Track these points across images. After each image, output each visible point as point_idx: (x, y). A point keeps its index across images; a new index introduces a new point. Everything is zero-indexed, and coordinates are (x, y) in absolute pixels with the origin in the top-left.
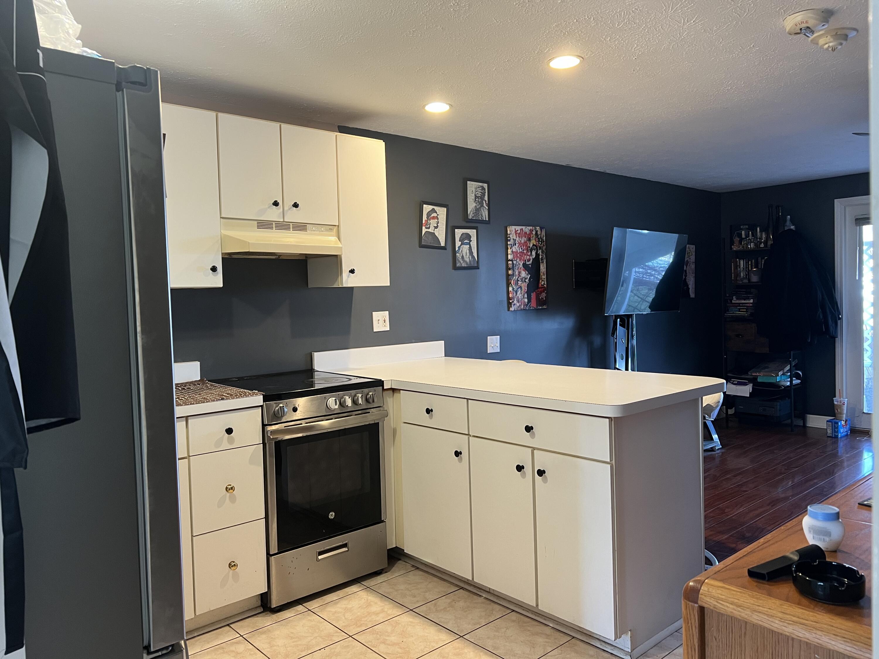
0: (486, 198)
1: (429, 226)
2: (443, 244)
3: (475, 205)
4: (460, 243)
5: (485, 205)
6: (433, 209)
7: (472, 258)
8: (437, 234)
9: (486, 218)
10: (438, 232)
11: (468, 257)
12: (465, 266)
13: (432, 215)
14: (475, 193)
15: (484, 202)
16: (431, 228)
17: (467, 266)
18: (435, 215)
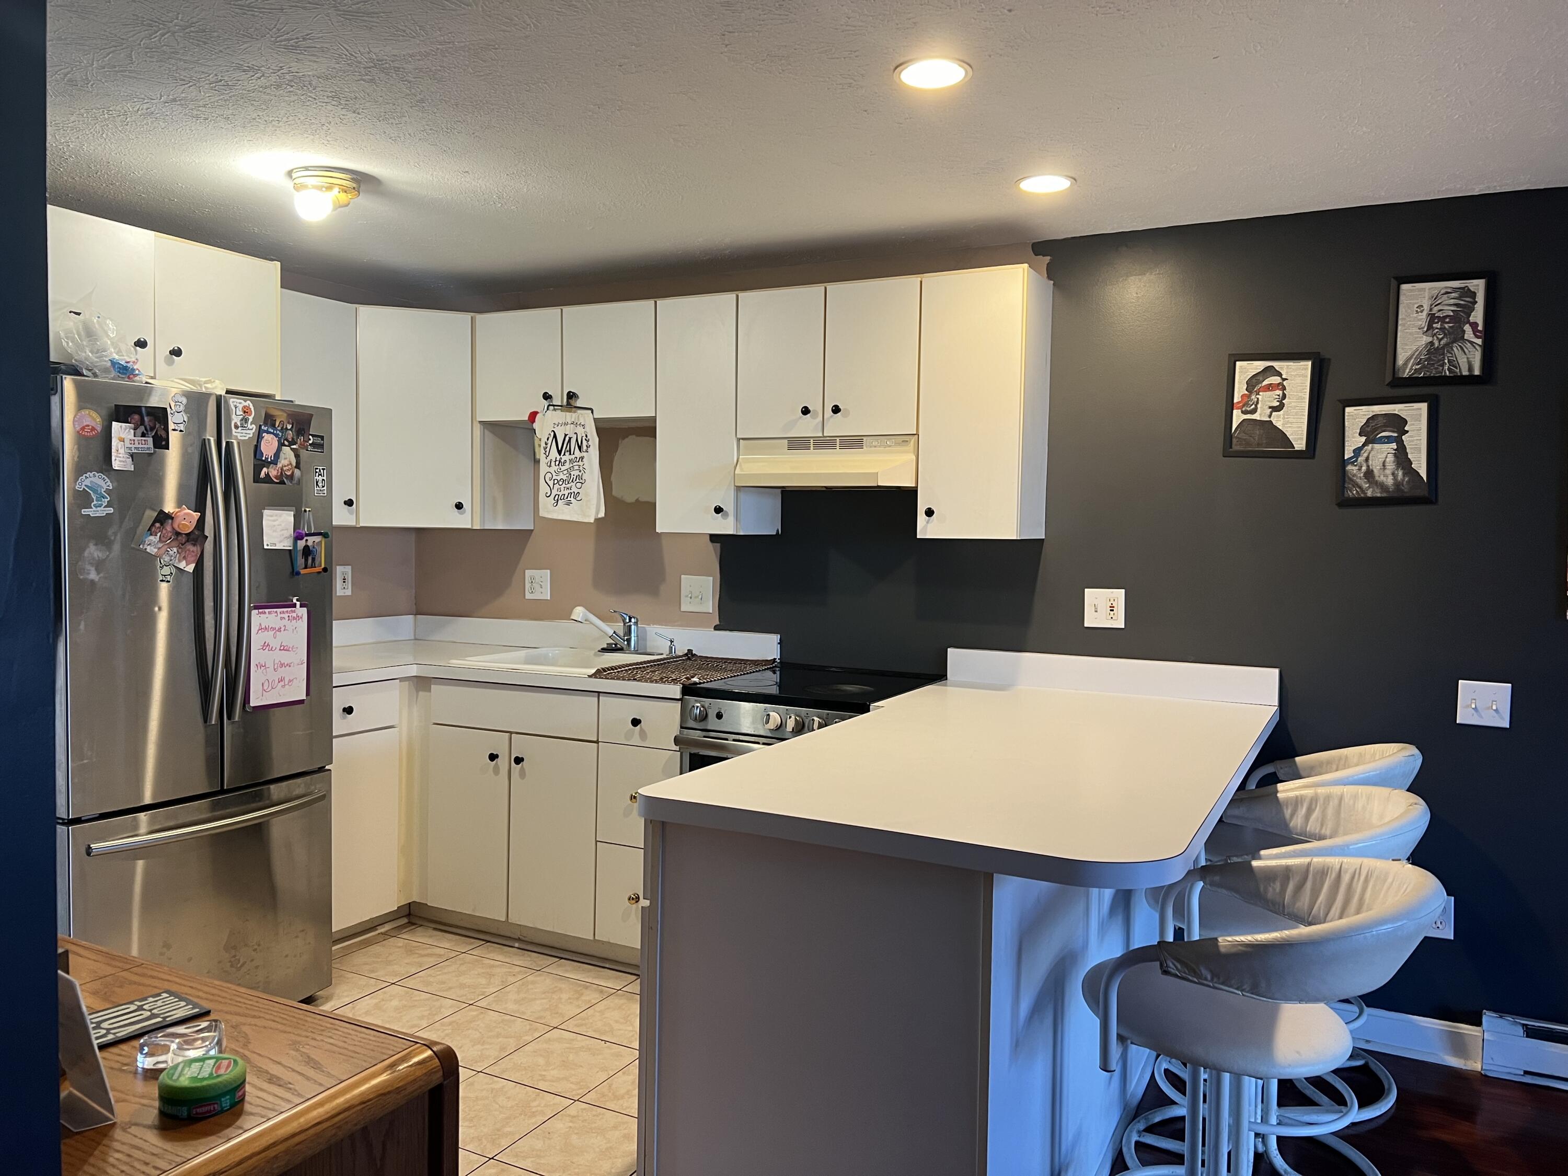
0: (1478, 315)
1: (1253, 406)
2: (1300, 444)
3: (1426, 339)
4: (1363, 439)
5: (1469, 333)
6: (1267, 369)
7: (1404, 474)
8: (1279, 425)
9: (1470, 369)
10: (1284, 418)
11: (1388, 472)
12: (1379, 495)
13: (1266, 382)
14: (1431, 310)
15: (1467, 328)
16: (1259, 410)
17: (1384, 495)
18: (1275, 380)
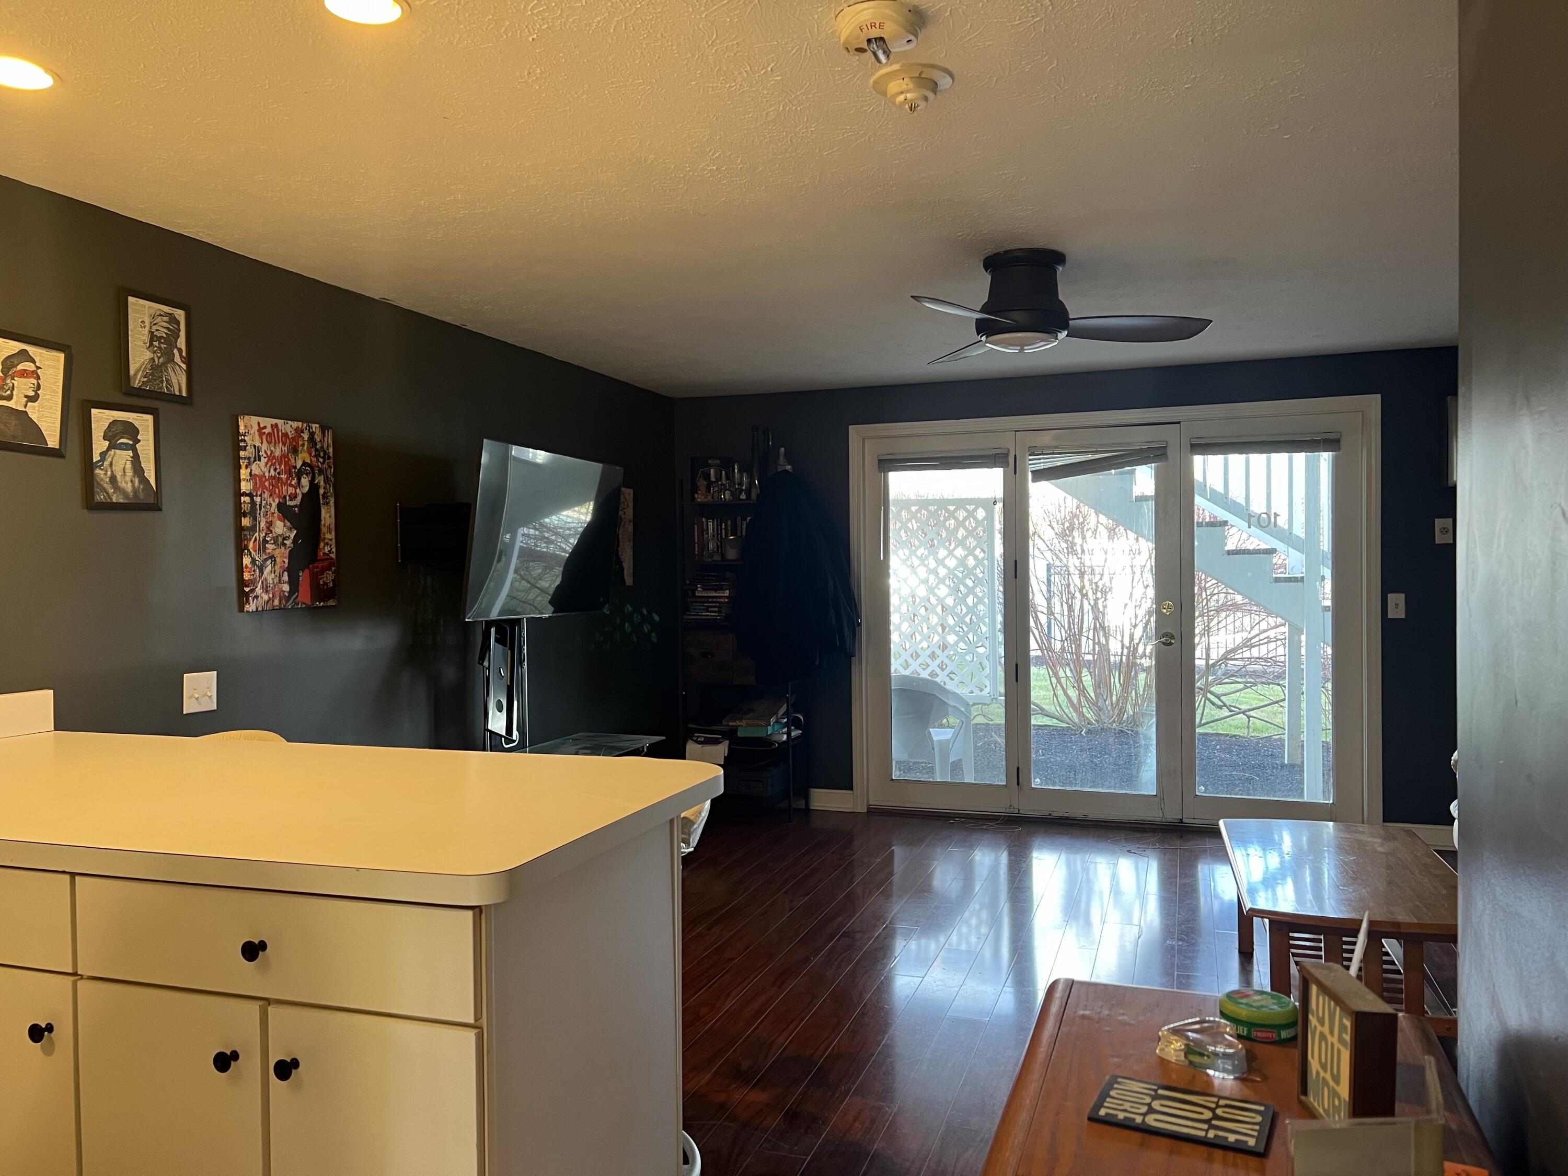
3: (149, 355)
7: (140, 482)
11: (128, 479)
18: (29, 366)
